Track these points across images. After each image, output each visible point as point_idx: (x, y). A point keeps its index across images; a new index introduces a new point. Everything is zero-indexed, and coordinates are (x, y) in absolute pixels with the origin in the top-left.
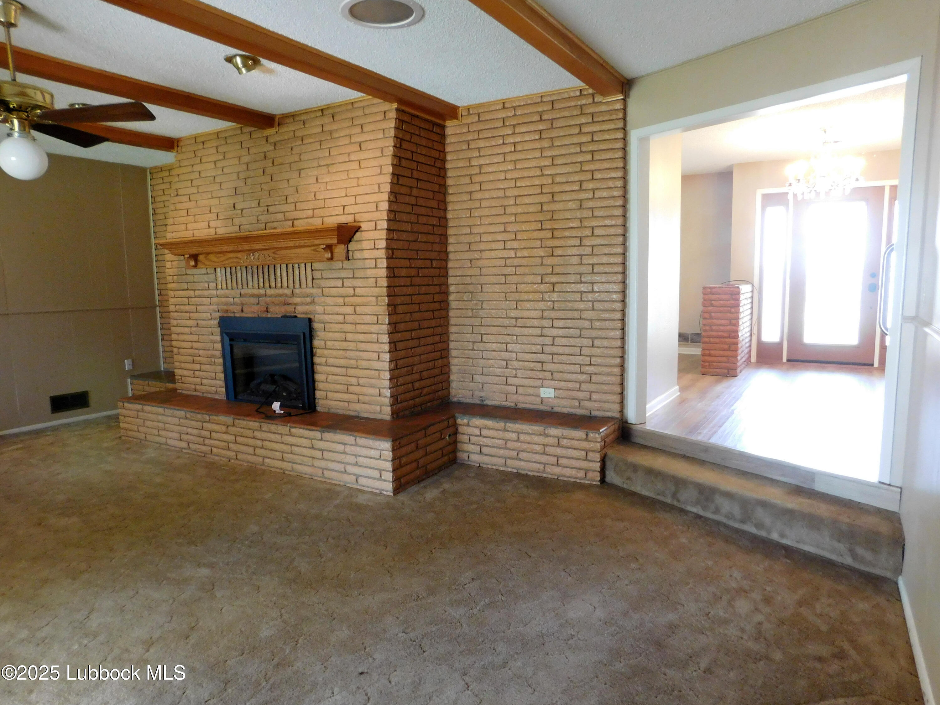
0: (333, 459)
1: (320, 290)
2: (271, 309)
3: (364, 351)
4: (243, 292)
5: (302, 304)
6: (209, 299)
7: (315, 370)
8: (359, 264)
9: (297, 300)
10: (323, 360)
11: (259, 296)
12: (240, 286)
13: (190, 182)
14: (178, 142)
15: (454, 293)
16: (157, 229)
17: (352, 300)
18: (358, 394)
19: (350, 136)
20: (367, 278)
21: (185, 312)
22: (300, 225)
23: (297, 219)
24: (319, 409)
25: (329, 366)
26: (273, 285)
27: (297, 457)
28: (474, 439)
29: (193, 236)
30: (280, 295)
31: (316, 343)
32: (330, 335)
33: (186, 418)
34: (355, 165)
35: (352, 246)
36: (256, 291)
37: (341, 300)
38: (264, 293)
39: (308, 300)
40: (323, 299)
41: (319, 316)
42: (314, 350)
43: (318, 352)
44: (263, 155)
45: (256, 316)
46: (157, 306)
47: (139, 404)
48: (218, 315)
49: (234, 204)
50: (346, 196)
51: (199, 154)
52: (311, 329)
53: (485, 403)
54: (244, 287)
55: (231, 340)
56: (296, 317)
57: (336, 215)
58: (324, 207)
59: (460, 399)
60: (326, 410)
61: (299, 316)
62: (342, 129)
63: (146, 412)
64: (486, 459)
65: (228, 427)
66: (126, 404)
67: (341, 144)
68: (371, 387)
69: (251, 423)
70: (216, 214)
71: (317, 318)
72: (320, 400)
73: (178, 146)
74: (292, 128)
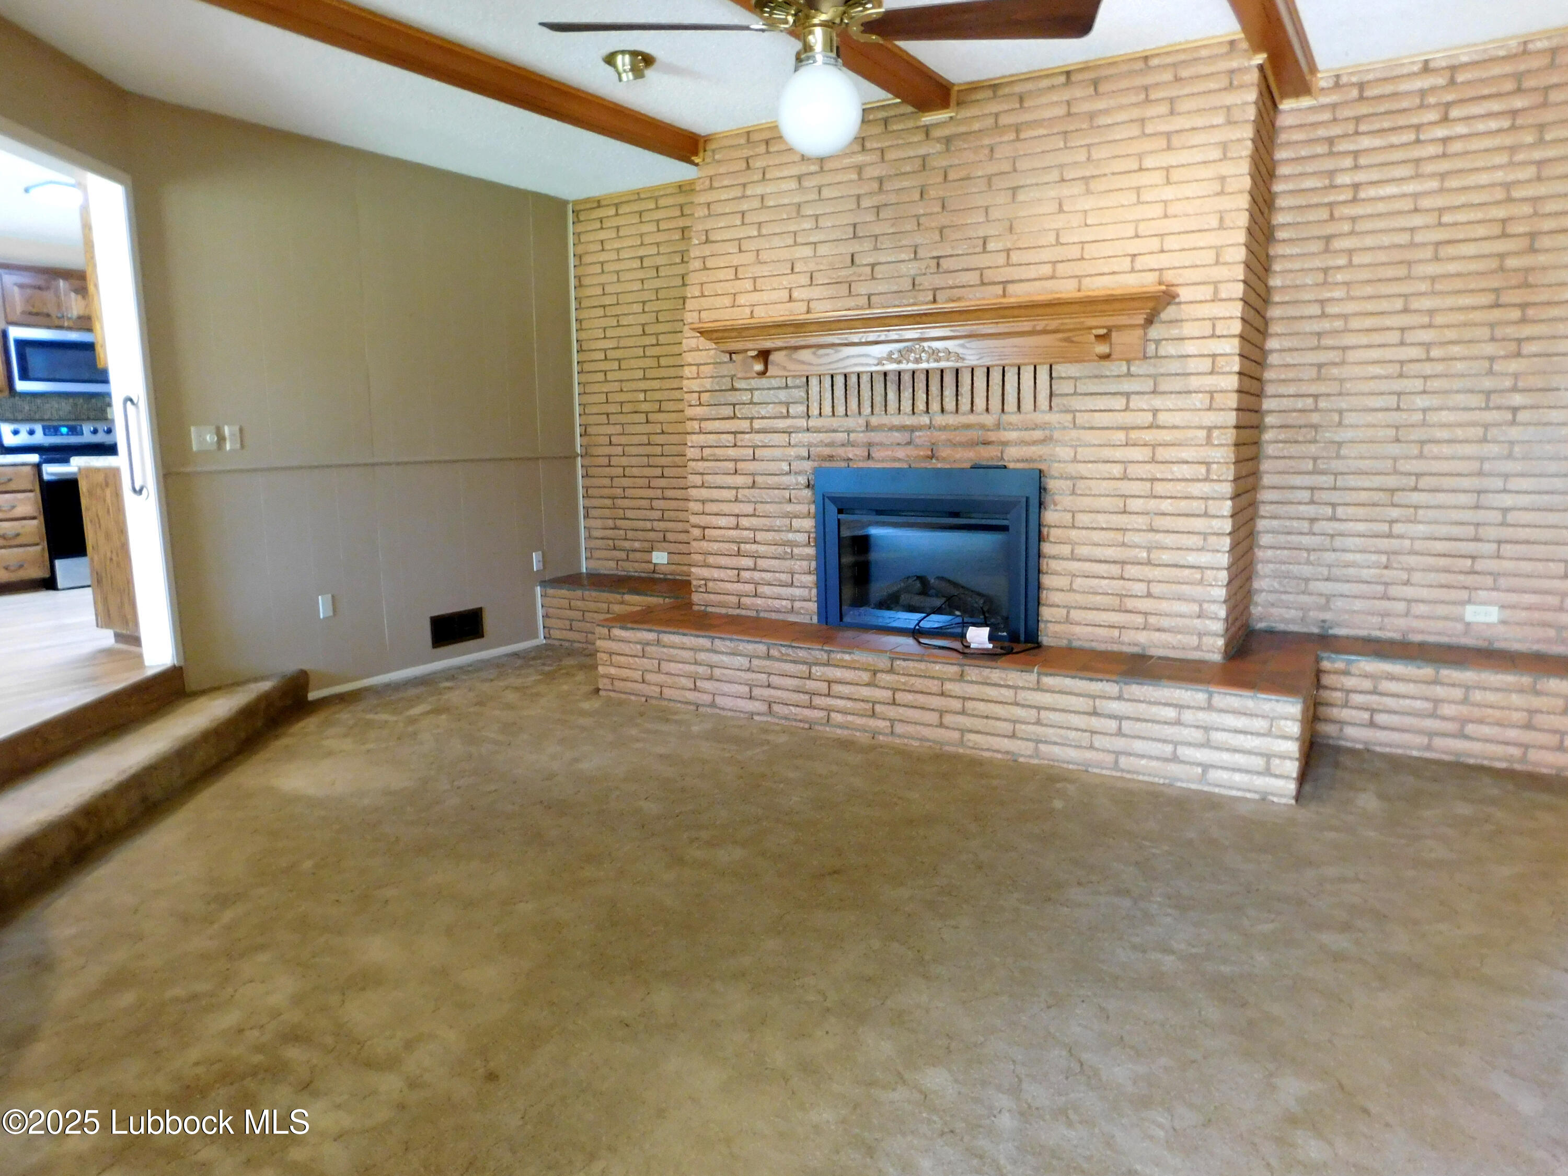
0: (1143, 735)
1: (1069, 417)
2: (945, 452)
3: (1168, 531)
4: (874, 421)
5: (1023, 443)
6: (786, 435)
7: (1044, 567)
8: (1174, 366)
9: (1013, 435)
10: (1066, 550)
11: (912, 429)
12: (867, 410)
13: (740, 215)
14: (705, 141)
15: (1272, 427)
16: (585, 314)
17: (1147, 436)
18: (1146, 614)
19: (1142, 121)
20: (1190, 392)
21: (726, 460)
22: (1020, 293)
23: (1012, 282)
24: (1045, 640)
25: (1079, 560)
26: (950, 405)
27: (1051, 731)
28: (1357, 699)
29: (752, 317)
30: (968, 427)
31: (1050, 516)
32: (1086, 502)
33: (768, 657)
34: (1157, 177)
35: (1155, 332)
36: (909, 421)
37: (1120, 436)
38: (928, 422)
39: (1038, 434)
40: (1074, 434)
41: (1062, 465)
42: (1045, 531)
43: (1054, 533)
44: (919, 162)
45: (905, 466)
46: (578, 455)
47: (650, 631)
48: (808, 466)
49: (852, 256)
50: (1137, 236)
51: (758, 164)
52: (1042, 489)
53: (1331, 632)
54: (876, 410)
55: (840, 511)
56: (1005, 467)
57: (1114, 273)
58: (1082, 259)
59: (1274, 625)
60: (1064, 643)
61: (1011, 465)
62: (1121, 107)
63: (664, 646)
64: (1382, 736)
65: (875, 674)
66: (617, 632)
67: (1118, 137)
68: (1179, 599)
69: (937, 667)
70: (809, 274)
71: (1055, 469)
72: (1049, 625)
73: (705, 151)
74: (994, 108)
